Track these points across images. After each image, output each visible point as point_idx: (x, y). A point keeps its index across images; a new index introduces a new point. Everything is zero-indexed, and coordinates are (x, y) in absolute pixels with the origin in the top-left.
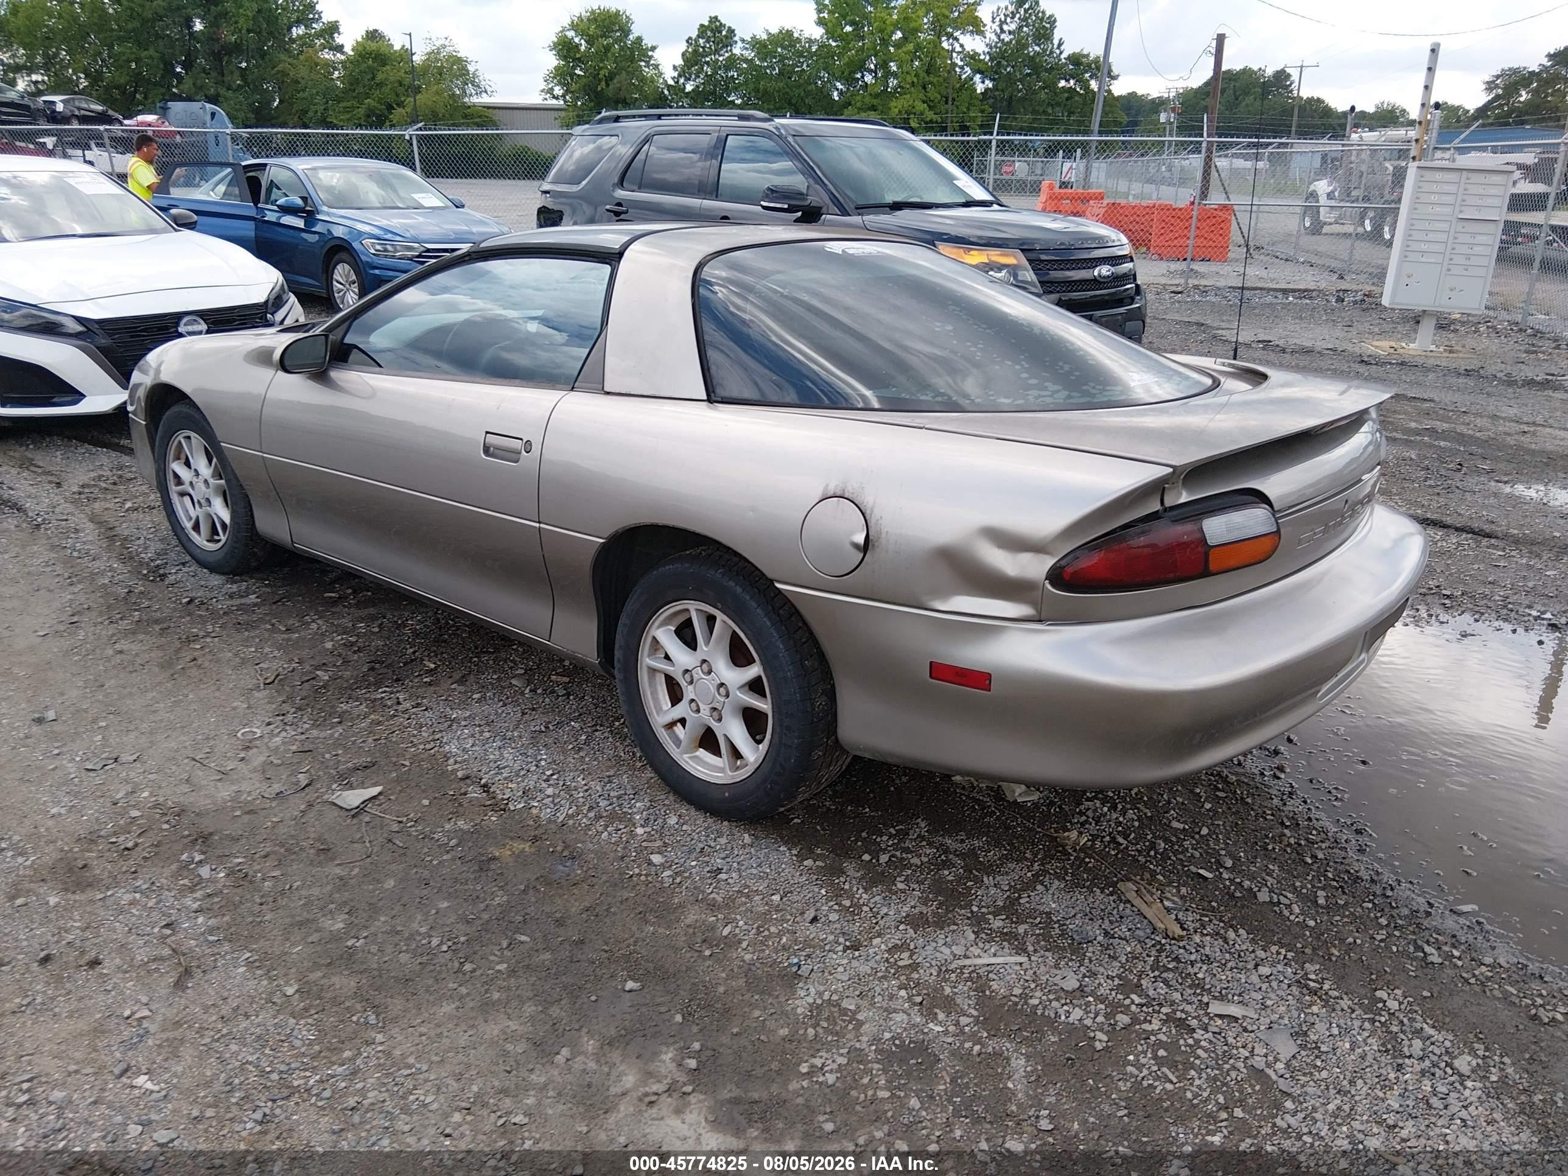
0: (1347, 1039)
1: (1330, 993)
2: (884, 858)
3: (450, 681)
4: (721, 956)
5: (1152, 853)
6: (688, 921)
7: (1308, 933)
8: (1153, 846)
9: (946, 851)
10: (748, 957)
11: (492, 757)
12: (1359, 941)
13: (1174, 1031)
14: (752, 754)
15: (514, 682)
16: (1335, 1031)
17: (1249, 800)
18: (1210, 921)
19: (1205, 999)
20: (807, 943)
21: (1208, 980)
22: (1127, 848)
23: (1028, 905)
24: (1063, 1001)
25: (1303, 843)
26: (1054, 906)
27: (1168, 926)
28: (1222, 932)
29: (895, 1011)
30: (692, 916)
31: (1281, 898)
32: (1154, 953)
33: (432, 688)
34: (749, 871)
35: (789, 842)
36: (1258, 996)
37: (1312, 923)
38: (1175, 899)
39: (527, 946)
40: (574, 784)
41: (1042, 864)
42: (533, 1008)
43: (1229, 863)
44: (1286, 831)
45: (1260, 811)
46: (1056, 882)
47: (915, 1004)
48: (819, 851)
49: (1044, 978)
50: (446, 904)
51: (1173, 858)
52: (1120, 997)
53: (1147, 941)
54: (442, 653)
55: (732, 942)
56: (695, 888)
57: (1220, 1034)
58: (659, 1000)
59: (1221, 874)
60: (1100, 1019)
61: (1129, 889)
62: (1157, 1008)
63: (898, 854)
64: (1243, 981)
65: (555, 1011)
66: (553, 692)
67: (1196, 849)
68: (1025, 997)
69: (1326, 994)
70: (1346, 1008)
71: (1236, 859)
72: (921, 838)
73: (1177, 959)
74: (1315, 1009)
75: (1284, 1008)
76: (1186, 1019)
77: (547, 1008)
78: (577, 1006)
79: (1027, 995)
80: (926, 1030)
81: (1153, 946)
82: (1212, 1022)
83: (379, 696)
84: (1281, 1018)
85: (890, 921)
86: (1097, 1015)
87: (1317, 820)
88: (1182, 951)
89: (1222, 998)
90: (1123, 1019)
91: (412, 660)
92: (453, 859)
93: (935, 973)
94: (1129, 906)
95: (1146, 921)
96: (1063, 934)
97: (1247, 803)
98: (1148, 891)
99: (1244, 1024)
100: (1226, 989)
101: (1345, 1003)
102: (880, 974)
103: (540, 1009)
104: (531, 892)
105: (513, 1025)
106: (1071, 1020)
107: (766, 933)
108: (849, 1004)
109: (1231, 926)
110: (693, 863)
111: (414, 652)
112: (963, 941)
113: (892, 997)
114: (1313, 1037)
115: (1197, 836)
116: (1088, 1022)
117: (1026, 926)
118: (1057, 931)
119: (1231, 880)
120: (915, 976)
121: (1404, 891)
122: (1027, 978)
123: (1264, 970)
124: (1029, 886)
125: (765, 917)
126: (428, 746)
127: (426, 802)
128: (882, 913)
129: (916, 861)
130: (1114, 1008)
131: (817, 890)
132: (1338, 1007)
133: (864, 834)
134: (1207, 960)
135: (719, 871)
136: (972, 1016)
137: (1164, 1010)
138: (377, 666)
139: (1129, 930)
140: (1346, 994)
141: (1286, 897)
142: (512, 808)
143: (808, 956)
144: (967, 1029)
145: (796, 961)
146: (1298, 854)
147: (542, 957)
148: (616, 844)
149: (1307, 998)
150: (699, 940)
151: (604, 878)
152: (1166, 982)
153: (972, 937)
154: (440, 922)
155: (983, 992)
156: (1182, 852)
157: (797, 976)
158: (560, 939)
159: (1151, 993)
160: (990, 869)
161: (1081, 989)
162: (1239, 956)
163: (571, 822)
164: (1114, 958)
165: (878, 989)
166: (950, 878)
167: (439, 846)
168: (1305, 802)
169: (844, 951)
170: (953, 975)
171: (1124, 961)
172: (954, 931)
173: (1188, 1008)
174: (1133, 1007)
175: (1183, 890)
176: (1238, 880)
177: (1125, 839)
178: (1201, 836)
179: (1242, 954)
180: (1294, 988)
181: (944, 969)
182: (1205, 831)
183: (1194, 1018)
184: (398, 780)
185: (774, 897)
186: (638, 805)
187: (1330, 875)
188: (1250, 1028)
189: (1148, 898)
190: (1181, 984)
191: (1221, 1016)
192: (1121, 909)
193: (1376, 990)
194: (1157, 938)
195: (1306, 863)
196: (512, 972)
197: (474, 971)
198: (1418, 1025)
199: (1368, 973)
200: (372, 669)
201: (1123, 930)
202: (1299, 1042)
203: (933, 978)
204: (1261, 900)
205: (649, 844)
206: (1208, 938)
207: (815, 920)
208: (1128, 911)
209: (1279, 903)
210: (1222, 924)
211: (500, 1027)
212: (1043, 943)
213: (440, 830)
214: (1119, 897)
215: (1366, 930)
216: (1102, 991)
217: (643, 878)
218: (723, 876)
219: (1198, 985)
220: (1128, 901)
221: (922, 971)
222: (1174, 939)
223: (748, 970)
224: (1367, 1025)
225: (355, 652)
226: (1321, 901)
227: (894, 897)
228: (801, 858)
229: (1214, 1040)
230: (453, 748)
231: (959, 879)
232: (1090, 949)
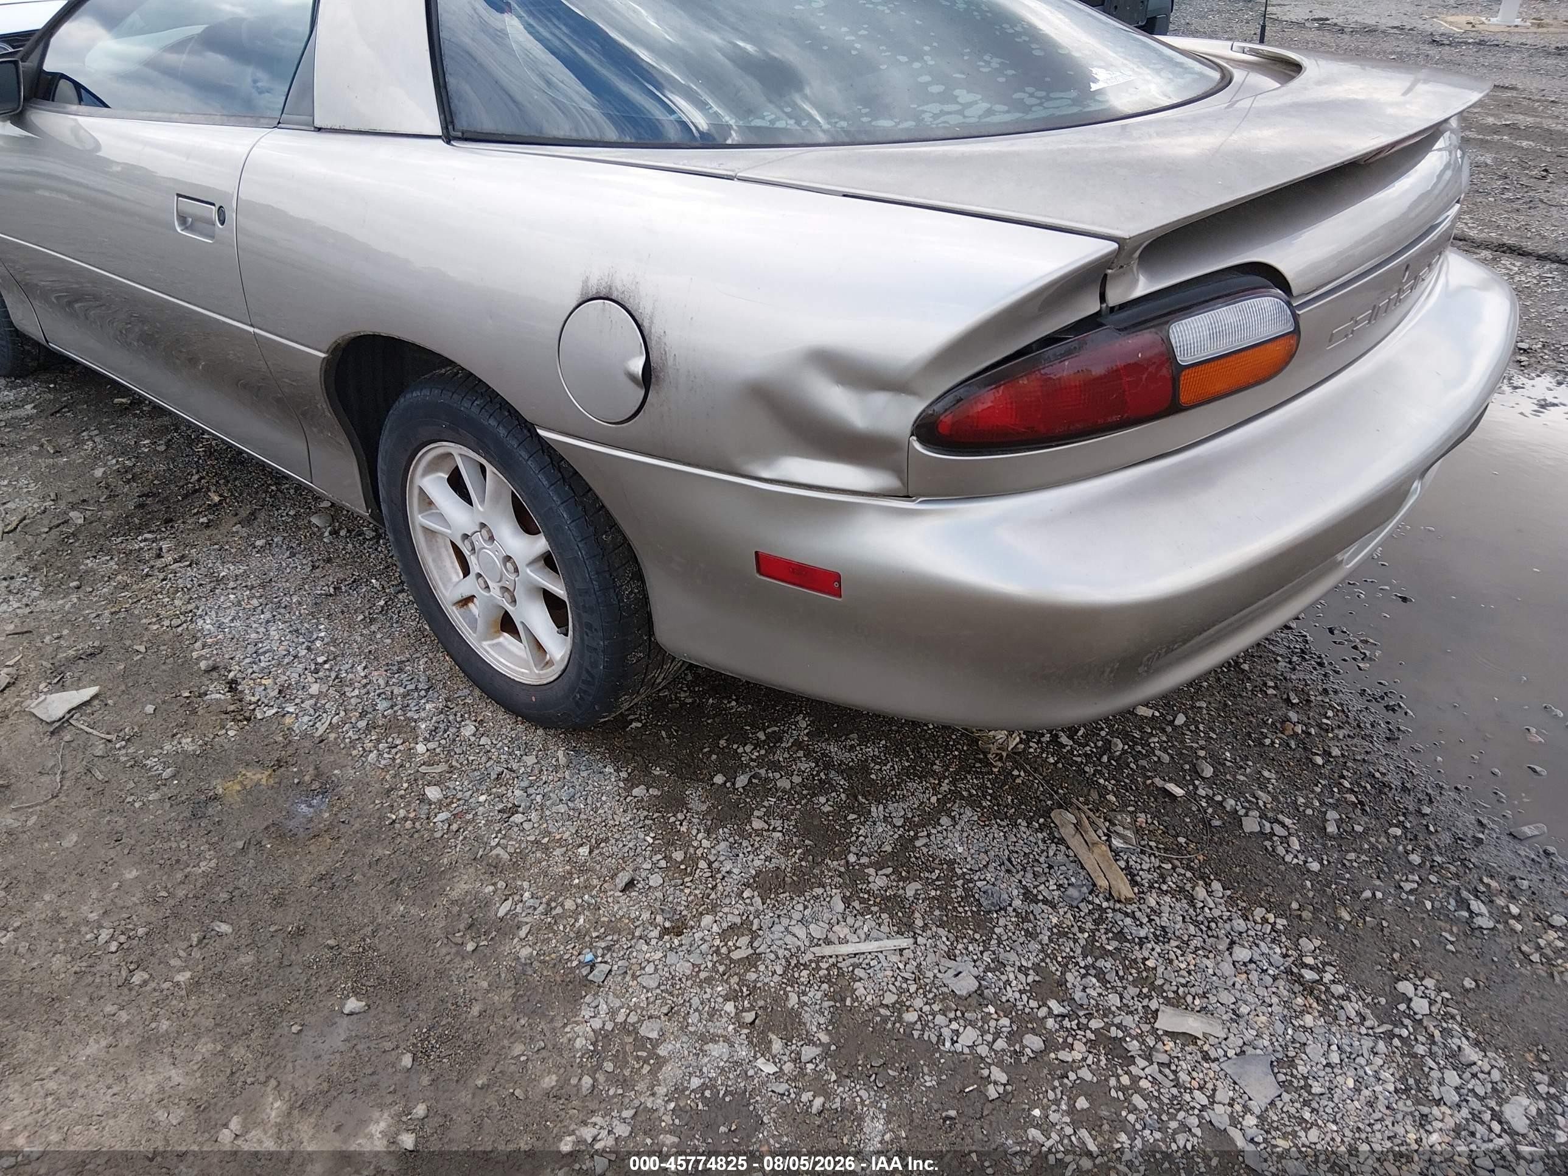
0: (1350, 1073)
1: (1333, 988)
2: (742, 780)
3: (235, 519)
4: (488, 951)
5: (1105, 759)
6: (454, 895)
7: (1308, 884)
8: (1107, 747)
9: (828, 766)
10: (525, 952)
11: (254, 636)
12: (1379, 895)
13: (1103, 1062)
14: (558, 648)
15: (315, 520)
16: (1335, 1058)
17: (1246, 667)
18: (1174, 868)
19: (1154, 1005)
20: (613, 927)
21: (1160, 970)
22: (1071, 752)
23: (925, 850)
24: (952, 1015)
25: (1313, 731)
26: (960, 850)
27: (1113, 882)
28: (1188, 887)
29: (714, 1039)
30: (461, 886)
31: (1276, 827)
32: (1089, 925)
33: (208, 532)
34: (554, 809)
35: (617, 758)
36: (1227, 998)
37: (1315, 866)
38: (1128, 833)
39: (226, 941)
40: (350, 676)
41: (953, 783)
42: (210, 1046)
43: (1208, 771)
44: (1293, 716)
45: (1259, 682)
46: (968, 812)
47: (742, 1025)
48: (657, 772)
49: (930, 974)
50: (134, 873)
51: (1133, 766)
52: (1033, 1004)
53: (1082, 905)
54: (236, 479)
55: (507, 927)
56: (476, 839)
57: (1168, 1066)
58: (386, 1029)
59: (1196, 788)
60: (1000, 1044)
61: (1065, 819)
62: (1084, 1021)
63: (763, 772)
64: (1211, 971)
65: (238, 1052)
66: (361, 534)
67: (1165, 750)
68: (899, 1007)
69: (1328, 989)
70: (1353, 1014)
71: (1218, 762)
72: (798, 744)
73: (1120, 936)
74: (1308, 1020)
75: (1263, 1019)
76: (1123, 1039)
77: (229, 1047)
78: (272, 1042)
79: (902, 1004)
80: (751, 1073)
81: (1090, 912)
82: (1160, 1045)
83: (137, 546)
84: (1259, 1036)
85: (731, 885)
86: (997, 1035)
87: (1336, 692)
88: (1128, 921)
89: (1177, 1002)
90: (1034, 1042)
91: (196, 491)
92: (161, 800)
93: (779, 971)
94: (1063, 848)
95: (1083, 873)
96: (968, 894)
97: (1243, 671)
98: (1092, 823)
99: (1206, 1048)
100: (1184, 986)
101: (1351, 1008)
102: (703, 975)
103: (219, 1048)
104: (252, 850)
105: (176, 1075)
106: (958, 1047)
107: (559, 910)
108: (651, 1031)
109: (1202, 878)
110: (482, 798)
111: (199, 480)
112: (827, 915)
113: (713, 1014)
114: (1303, 1069)
115: (1169, 729)
116: (983, 1050)
117: (917, 885)
118: (960, 891)
119: (1209, 799)
120: (752, 976)
121: (1445, 805)
122: (906, 975)
123: (1242, 954)
124: (930, 818)
125: (562, 885)
126: (175, 622)
127: (150, 709)
128: (724, 870)
129: (784, 784)
130: (1024, 1023)
131: (641, 835)
132: (1342, 1015)
133: (722, 743)
134: (1163, 935)
135: (514, 810)
136: (821, 1044)
137: (1095, 1024)
138: (149, 501)
139: (1059, 886)
140: (1356, 988)
141: (1283, 825)
142: (259, 717)
143: (609, 948)
144: (810, 1066)
145: (589, 957)
146: (1305, 749)
147: (242, 959)
148: (385, 769)
149: (1300, 1000)
150: (462, 927)
151: (357, 826)
152: (1101, 976)
153: (840, 906)
154: (120, 903)
155: (843, 1000)
156: (1146, 756)
157: (586, 983)
158: (272, 929)
159: (1078, 995)
160: (881, 793)
161: (979, 992)
162: (1209, 928)
163: (332, 736)
164: (1031, 935)
165: (696, 1002)
166: (826, 809)
167: (149, 779)
168: (1321, 664)
169: (661, 938)
170: (805, 973)
171: (1046, 940)
172: (817, 898)
173: (1129, 1021)
174: (1050, 1023)
175: (1142, 818)
176: (1219, 798)
177: (1070, 737)
178: (1175, 728)
179: (1213, 925)
180: (1281, 983)
181: (794, 962)
182: (1181, 719)
183: (1133, 1038)
184: (124, 676)
185: (580, 850)
186: (428, 706)
187: (1347, 784)
188: (1213, 1054)
189: (1092, 836)
190: (1121, 979)
191: (1173, 1035)
192: (1051, 853)
193: (1398, 979)
194: (1097, 901)
195: (1315, 764)
196: (195, 985)
197: (145, 983)
198: (1454, 1043)
199: (1388, 950)
200: (141, 506)
201: (1049, 890)
202: (1282, 1077)
203: (776, 978)
204: (1247, 830)
205: (429, 770)
206: (1167, 898)
207: (630, 885)
208: (1061, 857)
209: (1273, 834)
210: (1189, 874)
211: (160, 1078)
212: (937, 913)
213: (156, 752)
214: (1051, 833)
215: (1390, 874)
216: (1010, 994)
217: (408, 824)
218: (518, 818)
219: (1147, 982)
220: (1062, 841)
221: (762, 968)
222: (1119, 901)
223: (520, 974)
224: (1381, 1046)
225: (128, 482)
226: (1332, 829)
227: (745, 843)
228: (631, 783)
229: (1159, 1077)
230: (207, 625)
231: (840, 809)
232: (1002, 921)
